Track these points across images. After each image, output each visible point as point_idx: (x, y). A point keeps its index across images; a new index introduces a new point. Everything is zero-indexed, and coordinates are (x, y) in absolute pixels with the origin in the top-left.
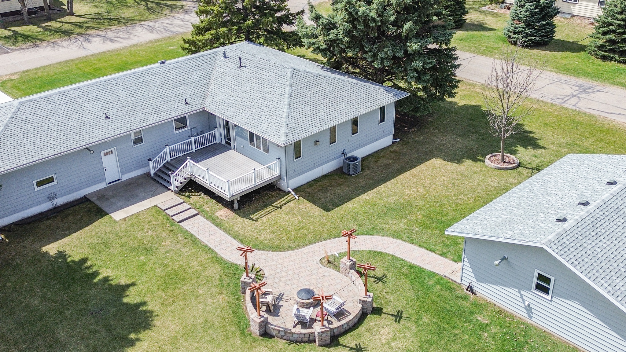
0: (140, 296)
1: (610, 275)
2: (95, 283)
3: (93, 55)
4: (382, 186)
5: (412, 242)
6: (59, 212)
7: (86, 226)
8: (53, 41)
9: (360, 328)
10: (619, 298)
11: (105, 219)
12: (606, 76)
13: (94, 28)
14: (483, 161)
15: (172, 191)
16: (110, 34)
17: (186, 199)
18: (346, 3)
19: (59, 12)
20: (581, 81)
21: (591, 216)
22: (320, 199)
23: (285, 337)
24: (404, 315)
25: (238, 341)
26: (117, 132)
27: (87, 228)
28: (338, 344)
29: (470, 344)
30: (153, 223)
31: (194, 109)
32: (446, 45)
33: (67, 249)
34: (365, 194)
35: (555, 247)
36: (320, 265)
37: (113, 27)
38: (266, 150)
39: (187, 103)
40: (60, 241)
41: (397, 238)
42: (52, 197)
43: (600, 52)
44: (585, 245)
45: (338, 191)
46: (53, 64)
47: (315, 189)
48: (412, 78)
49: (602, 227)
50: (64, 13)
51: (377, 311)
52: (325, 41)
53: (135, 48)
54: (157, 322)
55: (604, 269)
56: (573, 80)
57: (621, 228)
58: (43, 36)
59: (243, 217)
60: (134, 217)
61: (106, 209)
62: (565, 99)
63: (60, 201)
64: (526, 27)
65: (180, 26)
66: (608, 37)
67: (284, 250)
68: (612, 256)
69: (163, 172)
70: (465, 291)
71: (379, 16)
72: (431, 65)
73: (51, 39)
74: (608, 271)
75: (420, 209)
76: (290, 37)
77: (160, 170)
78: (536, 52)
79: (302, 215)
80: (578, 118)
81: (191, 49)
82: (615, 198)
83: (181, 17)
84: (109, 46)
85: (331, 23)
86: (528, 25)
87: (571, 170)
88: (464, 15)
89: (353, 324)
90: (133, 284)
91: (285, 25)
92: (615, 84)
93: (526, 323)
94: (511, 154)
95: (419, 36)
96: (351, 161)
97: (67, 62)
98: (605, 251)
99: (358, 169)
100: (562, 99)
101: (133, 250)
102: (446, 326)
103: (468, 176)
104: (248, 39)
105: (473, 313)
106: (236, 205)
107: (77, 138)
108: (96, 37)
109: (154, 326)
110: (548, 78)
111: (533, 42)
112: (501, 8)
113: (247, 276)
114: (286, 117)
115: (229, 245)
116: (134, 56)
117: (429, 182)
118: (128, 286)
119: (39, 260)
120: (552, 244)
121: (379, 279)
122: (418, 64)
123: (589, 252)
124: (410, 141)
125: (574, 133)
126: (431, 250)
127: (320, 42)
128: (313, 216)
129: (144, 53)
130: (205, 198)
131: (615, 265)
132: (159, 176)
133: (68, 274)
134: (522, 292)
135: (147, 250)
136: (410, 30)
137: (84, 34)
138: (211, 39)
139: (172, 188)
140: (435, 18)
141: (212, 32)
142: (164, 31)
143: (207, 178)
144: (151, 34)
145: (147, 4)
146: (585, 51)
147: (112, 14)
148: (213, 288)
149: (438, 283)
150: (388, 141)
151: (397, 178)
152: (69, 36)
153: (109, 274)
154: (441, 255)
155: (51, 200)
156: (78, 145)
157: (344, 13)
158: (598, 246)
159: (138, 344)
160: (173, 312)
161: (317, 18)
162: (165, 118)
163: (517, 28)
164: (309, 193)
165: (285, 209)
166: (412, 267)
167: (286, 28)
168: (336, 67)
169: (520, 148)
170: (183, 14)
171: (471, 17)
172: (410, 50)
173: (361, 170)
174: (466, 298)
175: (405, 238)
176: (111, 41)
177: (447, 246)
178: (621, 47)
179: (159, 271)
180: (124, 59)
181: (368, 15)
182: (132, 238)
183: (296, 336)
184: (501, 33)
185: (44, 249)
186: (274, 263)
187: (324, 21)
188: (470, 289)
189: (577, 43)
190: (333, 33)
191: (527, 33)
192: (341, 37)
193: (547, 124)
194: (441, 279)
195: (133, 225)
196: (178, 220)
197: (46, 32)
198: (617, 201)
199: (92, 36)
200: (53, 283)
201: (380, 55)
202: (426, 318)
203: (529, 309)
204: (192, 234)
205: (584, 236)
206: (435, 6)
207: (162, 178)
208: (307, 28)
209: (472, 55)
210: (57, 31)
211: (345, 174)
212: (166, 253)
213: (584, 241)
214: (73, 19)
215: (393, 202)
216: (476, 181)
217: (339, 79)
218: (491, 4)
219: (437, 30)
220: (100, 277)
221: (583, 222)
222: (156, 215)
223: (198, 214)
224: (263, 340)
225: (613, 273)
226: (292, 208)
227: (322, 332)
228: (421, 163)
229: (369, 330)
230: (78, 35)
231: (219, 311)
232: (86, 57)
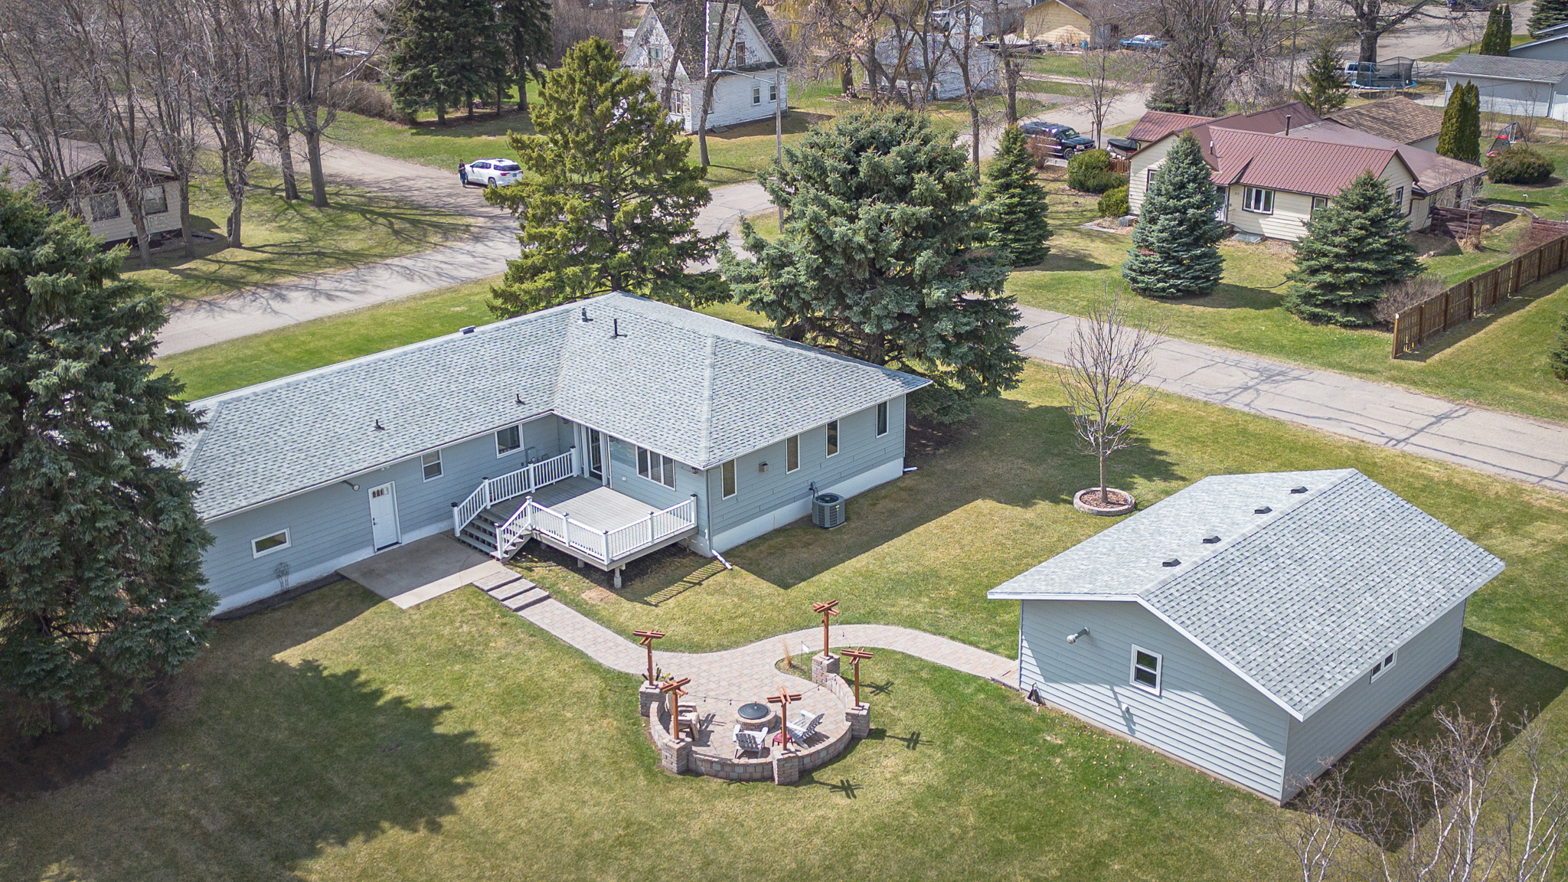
0: (463, 723)
1: (1242, 641)
2: (380, 707)
3: (298, 325)
4: (885, 546)
5: (938, 632)
6: (293, 598)
7: (347, 621)
8: (207, 299)
9: (848, 758)
10: (1253, 672)
11: (382, 607)
12: (1316, 352)
13: (288, 273)
14: (1071, 503)
15: (498, 560)
16: (324, 285)
17: (525, 572)
18: (811, 220)
19: (208, 241)
20: (1268, 361)
21: (1219, 558)
22: (771, 569)
23: (722, 774)
24: (923, 738)
25: (642, 782)
26: (400, 453)
27: (350, 623)
28: (812, 781)
29: (1032, 773)
30: (470, 611)
31: (535, 412)
32: (997, 293)
33: (320, 656)
34: (854, 559)
35: (1155, 600)
36: (777, 671)
37: (327, 270)
38: (670, 482)
39: (519, 402)
40: (304, 645)
41: (911, 627)
42: (281, 571)
43: (1308, 307)
44: (1206, 598)
45: (805, 555)
46: (219, 344)
47: (761, 552)
48: (934, 350)
49: (1236, 574)
50: (221, 244)
51: (879, 734)
52: (772, 288)
53: (382, 311)
54: (499, 759)
55: (1233, 632)
56: (1251, 359)
57: (1268, 575)
58: (184, 291)
59: (631, 601)
60: (434, 603)
61: (380, 592)
62: (1231, 395)
63: (294, 579)
64: (1165, 262)
65: (469, 266)
66: (1320, 277)
67: (711, 651)
68: (1249, 614)
69: (479, 528)
70: (1027, 700)
71: (871, 241)
72: (968, 328)
73: (203, 295)
74: (1240, 634)
75: (953, 581)
76: (702, 283)
77: (471, 524)
78: (1185, 308)
79: (739, 596)
80: (1251, 427)
81: (507, 309)
82: (1264, 531)
83: (468, 248)
84: (324, 308)
85: (783, 255)
86: (1167, 256)
87: (1206, 498)
88: (1046, 240)
89: (836, 753)
90: (448, 707)
91: (689, 262)
92: (1329, 365)
93: (1126, 743)
94: (1123, 489)
95: (943, 276)
96: (827, 502)
97: (247, 339)
98: (1238, 607)
99: (841, 518)
100: (1226, 393)
101: (439, 655)
102: (992, 751)
103: (1041, 527)
104: (617, 287)
105: (1037, 731)
106: (618, 581)
107: (329, 462)
108: (297, 290)
109: (495, 764)
110: (1203, 356)
111: (1178, 290)
112: (1123, 225)
113: (651, 684)
114: (708, 419)
115: (610, 644)
116: (383, 325)
117: (970, 538)
118: (438, 711)
119: (272, 675)
120: (1151, 596)
121: (879, 689)
122: (945, 326)
123: (1211, 608)
124: (936, 469)
125: (1242, 453)
126: (971, 644)
127: (763, 289)
128: (760, 597)
129: (401, 319)
130: (558, 570)
131: (1252, 627)
132: (471, 536)
133: (330, 695)
134: (1116, 689)
135: (467, 656)
136: (927, 266)
137: (269, 285)
138: (549, 290)
139: (498, 554)
140: (975, 245)
141: (547, 275)
142: (435, 276)
143: (565, 534)
144: (409, 283)
145: (391, 223)
146: (1281, 305)
147: (321, 244)
148: (590, 709)
149: (980, 689)
150: (894, 468)
151: (912, 532)
152: (239, 289)
153: (402, 693)
154: (987, 650)
155: (279, 577)
156: (333, 475)
157: (808, 237)
158: (1227, 600)
159: (471, 791)
160: (525, 745)
161: (758, 246)
162: (483, 428)
163: (1145, 263)
164: (751, 559)
165: (708, 586)
166: (936, 668)
167: (692, 267)
168: (794, 335)
169: (1140, 481)
170: (471, 243)
171: (1060, 243)
172: (928, 303)
173: (846, 520)
174: (1027, 710)
175: (925, 627)
176: (330, 297)
177: (999, 635)
178: (1344, 296)
179: (491, 686)
180: (363, 331)
181: (850, 240)
182: (434, 636)
183: (741, 770)
184: (1117, 275)
185: (278, 657)
186: (694, 670)
187: (771, 252)
188: (1034, 694)
189: (1268, 292)
190: (789, 273)
191: (1165, 273)
192: (802, 279)
193: (1192, 439)
194: (987, 685)
195: (433, 616)
196: (514, 607)
197: (190, 282)
198: (1266, 536)
199: (288, 288)
200: (304, 708)
201: (875, 311)
202: (959, 741)
203: (1128, 716)
204: (542, 629)
205: (1205, 585)
206: (972, 224)
207: (477, 538)
208: (738, 264)
209: (1059, 315)
210: (211, 279)
211: (815, 525)
212: (500, 658)
213: (1204, 592)
214: (241, 255)
215: (905, 570)
216: (1056, 536)
217: (801, 355)
218: (1102, 217)
219: (979, 266)
220: (388, 697)
221: (1205, 566)
222: (474, 600)
223: (548, 597)
224: (684, 780)
225: (1246, 638)
226: (720, 583)
227: (784, 759)
228: (956, 507)
229: (863, 761)
230: (258, 287)
231: (604, 742)
232: (284, 329)
